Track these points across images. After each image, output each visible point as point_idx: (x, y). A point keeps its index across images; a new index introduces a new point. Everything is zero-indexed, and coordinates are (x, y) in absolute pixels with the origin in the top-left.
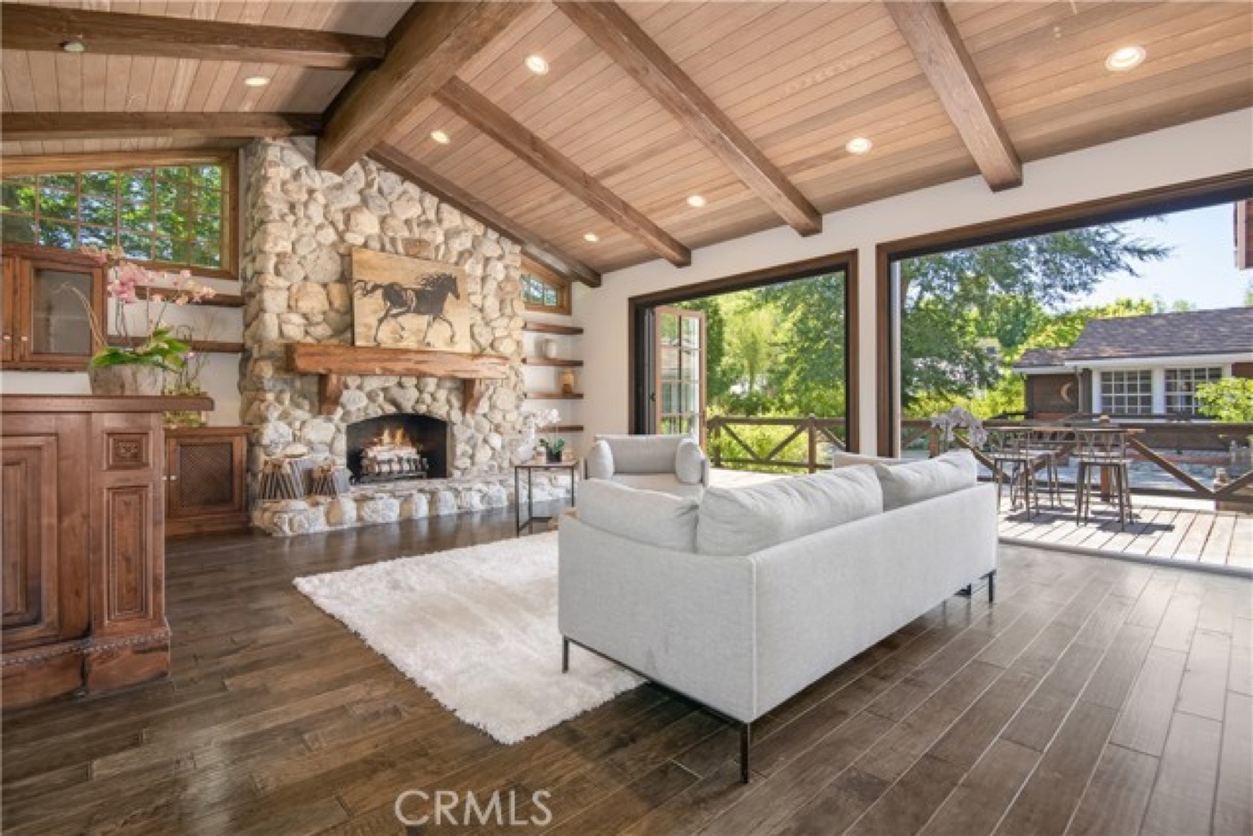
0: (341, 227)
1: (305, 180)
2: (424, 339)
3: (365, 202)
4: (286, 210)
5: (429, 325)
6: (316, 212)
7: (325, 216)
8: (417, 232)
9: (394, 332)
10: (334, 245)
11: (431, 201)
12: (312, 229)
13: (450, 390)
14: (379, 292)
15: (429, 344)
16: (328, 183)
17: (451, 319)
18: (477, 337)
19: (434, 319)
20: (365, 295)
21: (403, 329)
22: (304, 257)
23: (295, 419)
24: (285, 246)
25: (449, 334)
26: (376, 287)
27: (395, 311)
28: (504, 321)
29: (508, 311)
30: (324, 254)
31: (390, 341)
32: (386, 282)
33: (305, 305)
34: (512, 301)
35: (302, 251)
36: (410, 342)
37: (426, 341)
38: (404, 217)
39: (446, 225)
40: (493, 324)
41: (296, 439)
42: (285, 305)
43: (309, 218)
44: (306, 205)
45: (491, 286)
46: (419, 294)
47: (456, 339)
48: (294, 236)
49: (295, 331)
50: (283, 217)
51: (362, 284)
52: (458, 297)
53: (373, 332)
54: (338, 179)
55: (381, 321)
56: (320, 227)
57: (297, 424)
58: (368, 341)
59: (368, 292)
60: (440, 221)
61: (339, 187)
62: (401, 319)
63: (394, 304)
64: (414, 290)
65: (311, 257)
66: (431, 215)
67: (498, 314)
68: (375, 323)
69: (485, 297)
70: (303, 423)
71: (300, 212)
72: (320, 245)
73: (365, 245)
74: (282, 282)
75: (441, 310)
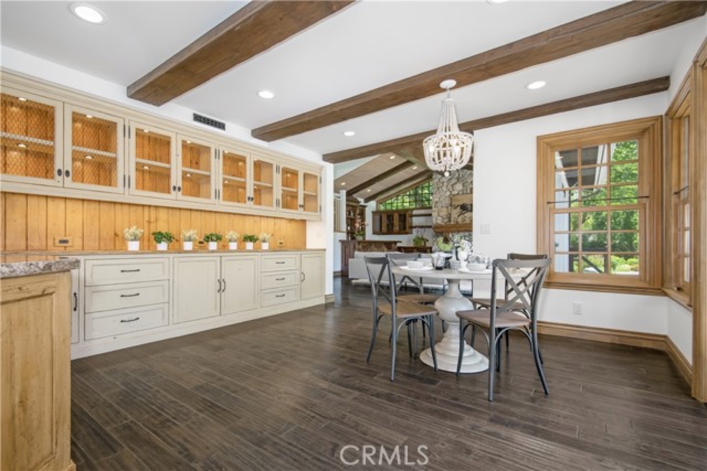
0: (451, 190)
3: (458, 181)
4: (437, 189)
6: (444, 189)
7: (447, 188)
9: (463, 219)
10: (449, 196)
12: (443, 193)
14: (459, 207)
20: (454, 209)
22: (442, 201)
24: (437, 199)
26: (458, 206)
30: (447, 199)
31: (461, 222)
32: (461, 204)
33: (441, 214)
36: (468, 221)
42: (437, 214)
43: (443, 190)
44: (442, 187)
48: (439, 196)
49: (439, 222)
51: (454, 206)
53: (456, 219)
55: (459, 216)
56: (446, 192)
58: (455, 222)
59: (456, 208)
61: (450, 179)
62: (466, 215)
63: (463, 211)
65: (444, 201)
68: (457, 217)
71: (440, 189)
72: (446, 197)
73: (458, 194)
74: (436, 209)
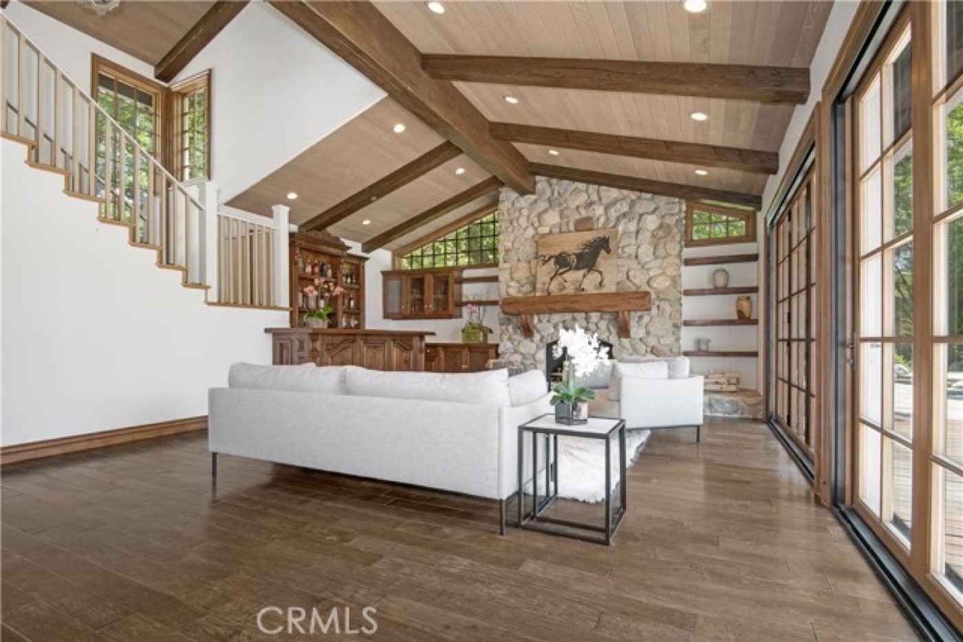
0: (536, 224)
1: (517, 205)
2: (580, 285)
3: (550, 205)
4: (508, 225)
5: (584, 276)
6: (523, 222)
7: (528, 221)
8: (584, 213)
9: (560, 284)
10: (533, 237)
11: (593, 188)
12: (521, 231)
13: (610, 321)
14: (553, 260)
15: (583, 290)
16: (529, 202)
17: (601, 269)
18: (632, 278)
19: (588, 272)
20: (543, 264)
21: (566, 281)
22: (518, 249)
23: (515, 340)
24: (509, 245)
25: (599, 280)
26: (551, 257)
27: (561, 271)
28: (658, 262)
29: (661, 252)
30: (528, 244)
31: (556, 291)
32: (557, 253)
33: (517, 276)
34: (666, 244)
35: (517, 245)
36: (570, 290)
37: (582, 286)
38: (574, 206)
39: (605, 201)
40: (647, 266)
41: (516, 352)
42: (509, 278)
43: (519, 225)
44: (518, 219)
45: (646, 236)
46: (579, 256)
47: (604, 283)
48: (512, 238)
49: (513, 292)
50: (507, 228)
51: (542, 258)
52: (608, 252)
53: (547, 285)
54: (533, 197)
55: (552, 279)
56: (526, 229)
57: (516, 343)
58: (544, 292)
59: (546, 262)
60: (600, 199)
61: (535, 201)
62: (565, 276)
63: (561, 267)
64: (575, 254)
65: (522, 247)
66: (595, 197)
67: (652, 257)
68: (548, 280)
69: (639, 247)
70: (519, 342)
71: (515, 224)
72: (526, 239)
73: (551, 232)
74: (506, 265)
75: (594, 264)
